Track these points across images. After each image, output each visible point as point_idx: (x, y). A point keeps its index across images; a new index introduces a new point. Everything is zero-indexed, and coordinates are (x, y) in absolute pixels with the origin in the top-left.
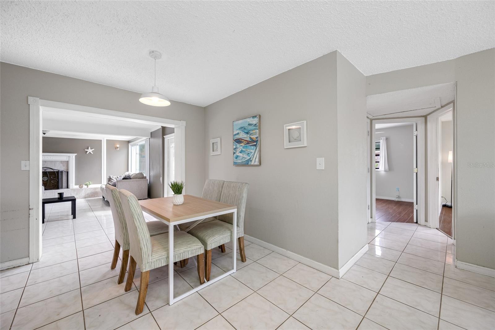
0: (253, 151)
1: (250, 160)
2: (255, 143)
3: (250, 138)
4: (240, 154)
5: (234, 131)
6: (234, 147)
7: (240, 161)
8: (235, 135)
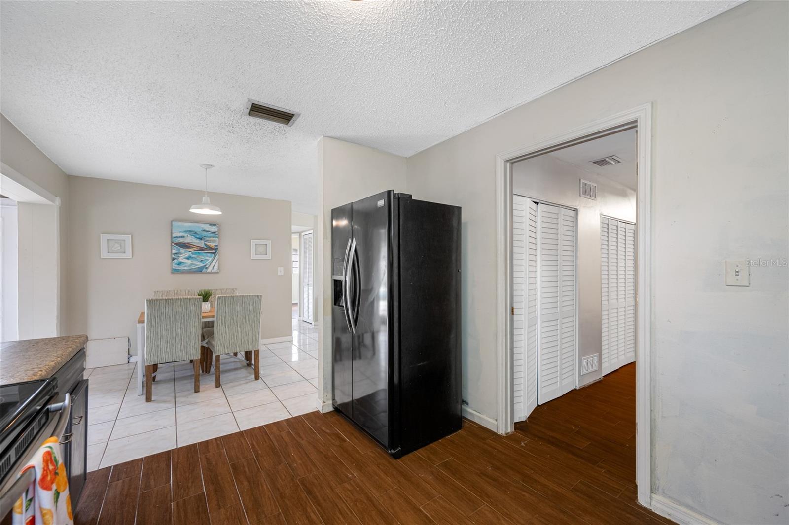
0: (210, 259)
1: (205, 267)
2: (214, 251)
3: (206, 245)
4: (186, 261)
5: (173, 232)
6: (174, 251)
7: (186, 268)
8: (177, 237)
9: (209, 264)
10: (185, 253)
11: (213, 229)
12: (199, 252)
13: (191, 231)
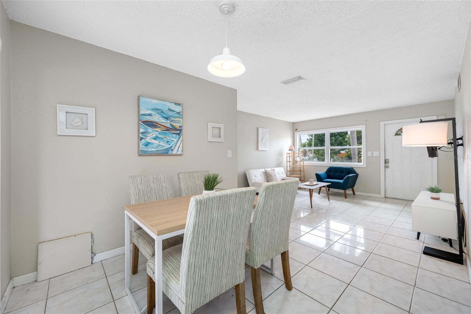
0: (175, 140)
1: (171, 149)
2: (178, 132)
3: (171, 125)
4: (154, 141)
5: (141, 108)
6: (142, 130)
7: (153, 150)
8: (144, 115)
9: (174, 145)
10: (153, 133)
11: (178, 109)
12: (165, 132)
13: (158, 109)
